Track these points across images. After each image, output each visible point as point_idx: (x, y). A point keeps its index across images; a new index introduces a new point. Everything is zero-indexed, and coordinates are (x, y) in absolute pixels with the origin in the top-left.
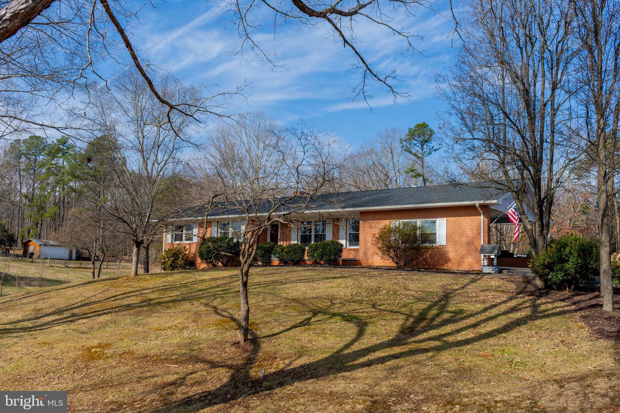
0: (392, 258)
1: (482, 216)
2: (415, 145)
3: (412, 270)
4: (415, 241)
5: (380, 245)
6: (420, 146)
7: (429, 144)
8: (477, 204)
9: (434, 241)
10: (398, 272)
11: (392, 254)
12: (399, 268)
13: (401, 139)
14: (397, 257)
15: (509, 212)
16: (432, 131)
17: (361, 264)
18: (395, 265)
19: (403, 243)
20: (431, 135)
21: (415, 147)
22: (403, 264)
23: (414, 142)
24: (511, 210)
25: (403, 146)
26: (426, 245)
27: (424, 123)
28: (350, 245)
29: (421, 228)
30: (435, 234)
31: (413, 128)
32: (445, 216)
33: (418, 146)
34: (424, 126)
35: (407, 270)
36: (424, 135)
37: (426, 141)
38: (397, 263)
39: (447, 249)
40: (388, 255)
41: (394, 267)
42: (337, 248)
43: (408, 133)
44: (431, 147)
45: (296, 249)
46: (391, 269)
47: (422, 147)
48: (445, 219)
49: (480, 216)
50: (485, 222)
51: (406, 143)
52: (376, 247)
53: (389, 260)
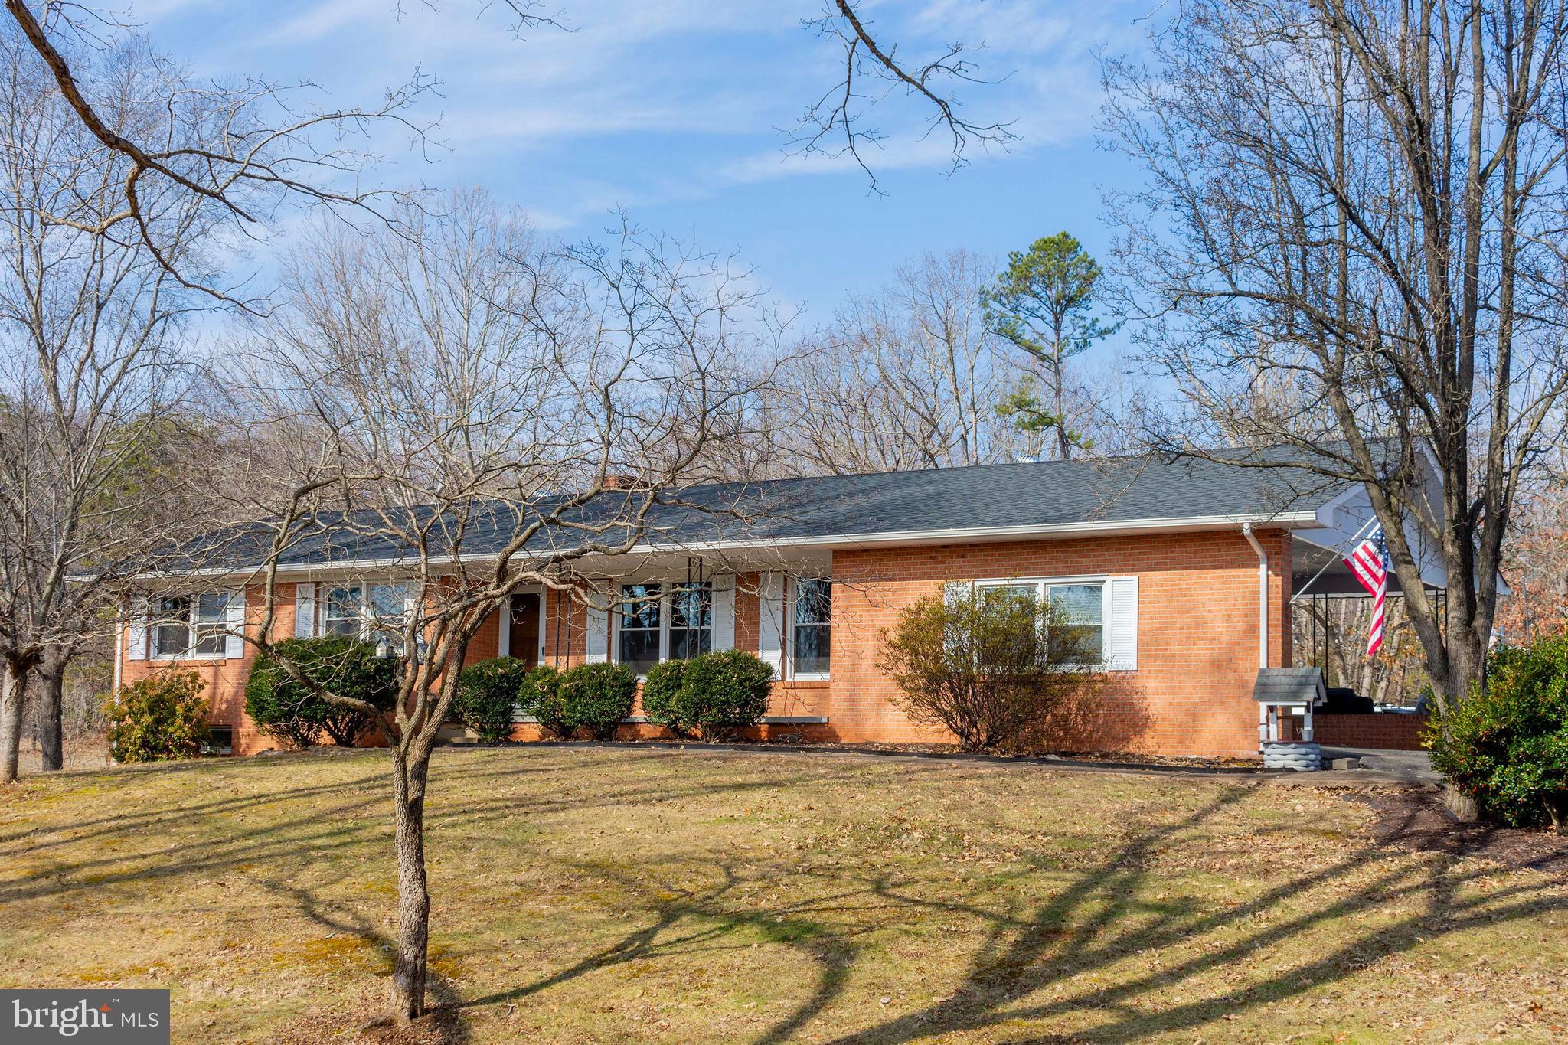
0: (948, 717)
1: (1263, 567)
2: (1031, 312)
3: (1018, 758)
4: (1027, 655)
5: (903, 670)
6: (1050, 318)
7: (1081, 311)
8: (1246, 526)
9: (1093, 656)
10: (968, 765)
11: (947, 700)
12: (970, 750)
13: (983, 292)
14: (965, 713)
15: (1355, 555)
16: (1092, 263)
17: (833, 736)
18: (956, 740)
19: (984, 660)
20: (1088, 280)
21: (1031, 320)
22: (984, 738)
23: (1030, 302)
24: (1365, 548)
25: (988, 317)
26: (1064, 668)
27: (1066, 236)
28: (798, 669)
29: (1049, 609)
30: (1098, 630)
31: (1026, 252)
32: (1131, 568)
33: (1042, 318)
34: (1064, 245)
35: (998, 760)
36: (1064, 280)
37: (1071, 301)
38: (962, 734)
39: (1140, 684)
40: (933, 704)
41: (954, 746)
42: (750, 680)
43: (1009, 270)
44: (1088, 323)
45: (601, 684)
46: (942, 756)
47: (1057, 320)
48: (1134, 578)
49: (1257, 566)
50: (1273, 590)
51: (998, 307)
52: (890, 675)
53: (934, 723)
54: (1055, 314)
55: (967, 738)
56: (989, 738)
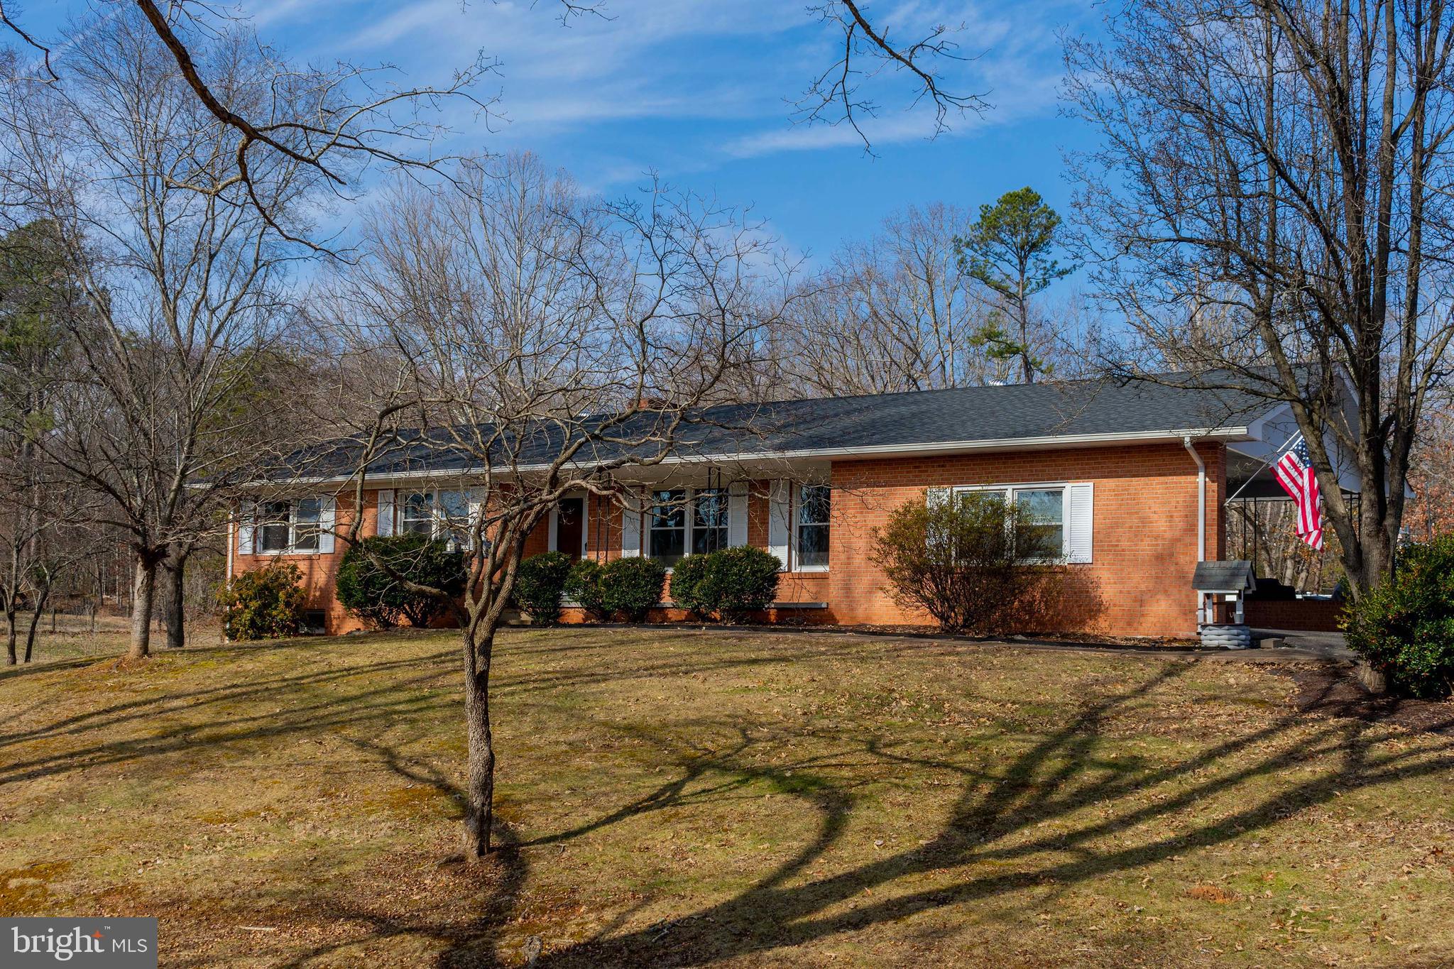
0: (930, 603)
1: (1201, 475)
2: (1000, 256)
3: (990, 638)
4: (998, 549)
5: (892, 563)
6: (1016, 261)
7: (1043, 255)
8: (1187, 439)
9: (1055, 552)
10: (948, 644)
11: (929, 589)
12: (949, 632)
13: (957, 240)
14: (944, 599)
15: (1280, 464)
16: (1052, 213)
17: (833, 620)
18: (936, 622)
19: (961, 555)
20: (1047, 229)
21: (999, 263)
22: (960, 621)
23: (998, 248)
24: (1288, 458)
25: (962, 261)
26: (1030, 561)
27: (1028, 190)
28: (801, 563)
29: (1016, 511)
30: (1059, 528)
31: (994, 204)
32: (1088, 476)
33: (1009, 261)
34: (1027, 199)
35: (973, 639)
36: (1027, 228)
37: (1034, 246)
38: (942, 617)
39: (1094, 575)
40: (917, 592)
41: (935, 628)
42: (762, 571)
43: (980, 220)
44: (1048, 265)
45: (635, 574)
46: (925, 636)
47: (1021, 263)
48: (1089, 485)
49: (1196, 474)
50: (1210, 494)
51: (972, 253)
52: (881, 567)
53: (918, 608)
54: (1020, 258)
55: (947, 621)
56: (965, 621)
